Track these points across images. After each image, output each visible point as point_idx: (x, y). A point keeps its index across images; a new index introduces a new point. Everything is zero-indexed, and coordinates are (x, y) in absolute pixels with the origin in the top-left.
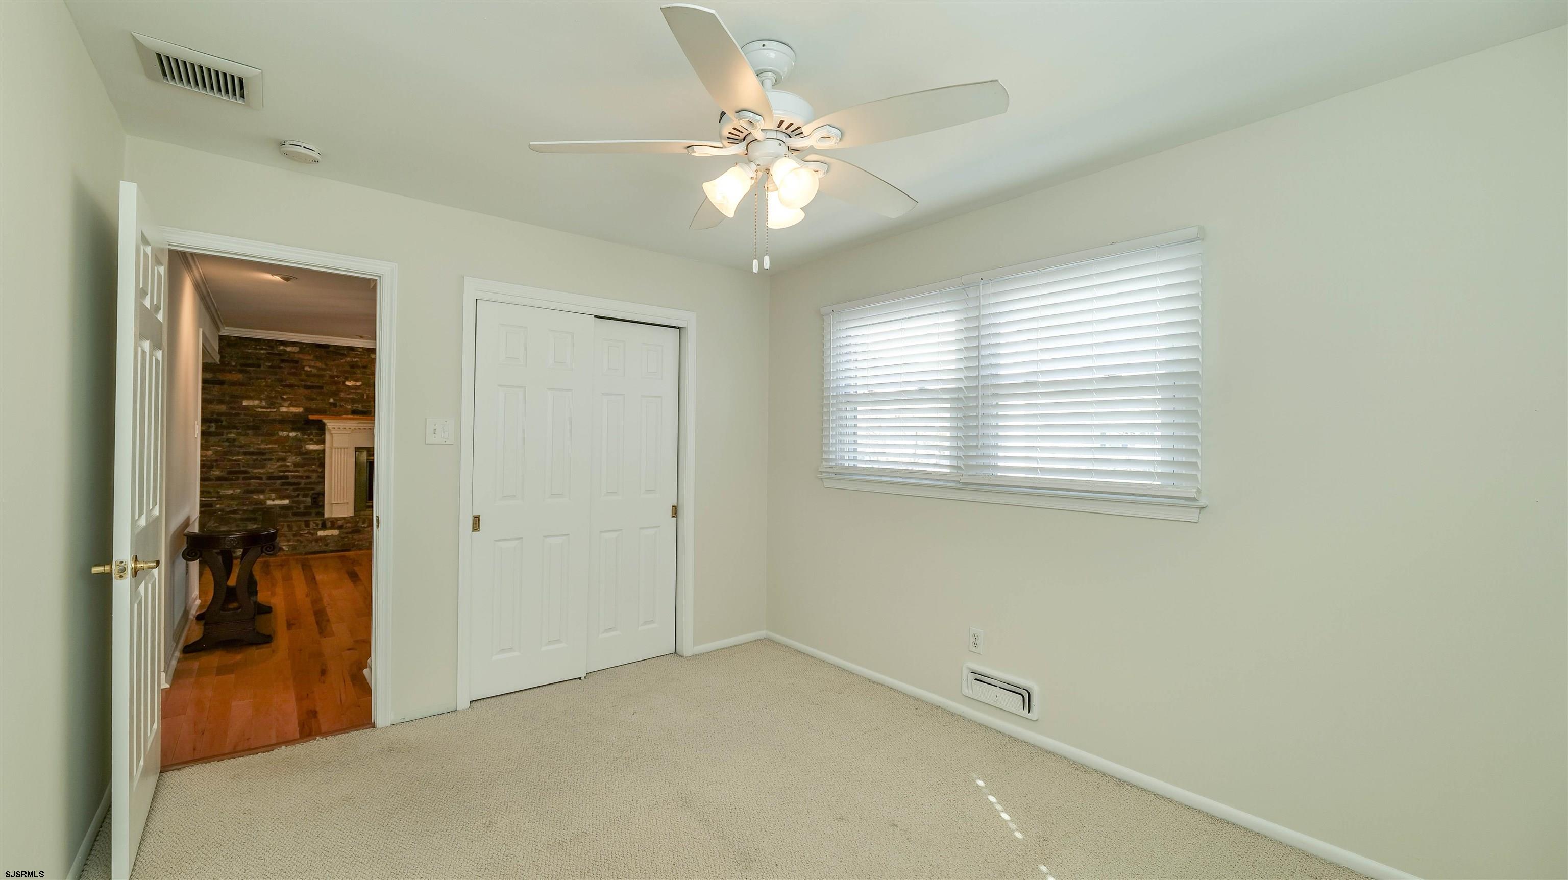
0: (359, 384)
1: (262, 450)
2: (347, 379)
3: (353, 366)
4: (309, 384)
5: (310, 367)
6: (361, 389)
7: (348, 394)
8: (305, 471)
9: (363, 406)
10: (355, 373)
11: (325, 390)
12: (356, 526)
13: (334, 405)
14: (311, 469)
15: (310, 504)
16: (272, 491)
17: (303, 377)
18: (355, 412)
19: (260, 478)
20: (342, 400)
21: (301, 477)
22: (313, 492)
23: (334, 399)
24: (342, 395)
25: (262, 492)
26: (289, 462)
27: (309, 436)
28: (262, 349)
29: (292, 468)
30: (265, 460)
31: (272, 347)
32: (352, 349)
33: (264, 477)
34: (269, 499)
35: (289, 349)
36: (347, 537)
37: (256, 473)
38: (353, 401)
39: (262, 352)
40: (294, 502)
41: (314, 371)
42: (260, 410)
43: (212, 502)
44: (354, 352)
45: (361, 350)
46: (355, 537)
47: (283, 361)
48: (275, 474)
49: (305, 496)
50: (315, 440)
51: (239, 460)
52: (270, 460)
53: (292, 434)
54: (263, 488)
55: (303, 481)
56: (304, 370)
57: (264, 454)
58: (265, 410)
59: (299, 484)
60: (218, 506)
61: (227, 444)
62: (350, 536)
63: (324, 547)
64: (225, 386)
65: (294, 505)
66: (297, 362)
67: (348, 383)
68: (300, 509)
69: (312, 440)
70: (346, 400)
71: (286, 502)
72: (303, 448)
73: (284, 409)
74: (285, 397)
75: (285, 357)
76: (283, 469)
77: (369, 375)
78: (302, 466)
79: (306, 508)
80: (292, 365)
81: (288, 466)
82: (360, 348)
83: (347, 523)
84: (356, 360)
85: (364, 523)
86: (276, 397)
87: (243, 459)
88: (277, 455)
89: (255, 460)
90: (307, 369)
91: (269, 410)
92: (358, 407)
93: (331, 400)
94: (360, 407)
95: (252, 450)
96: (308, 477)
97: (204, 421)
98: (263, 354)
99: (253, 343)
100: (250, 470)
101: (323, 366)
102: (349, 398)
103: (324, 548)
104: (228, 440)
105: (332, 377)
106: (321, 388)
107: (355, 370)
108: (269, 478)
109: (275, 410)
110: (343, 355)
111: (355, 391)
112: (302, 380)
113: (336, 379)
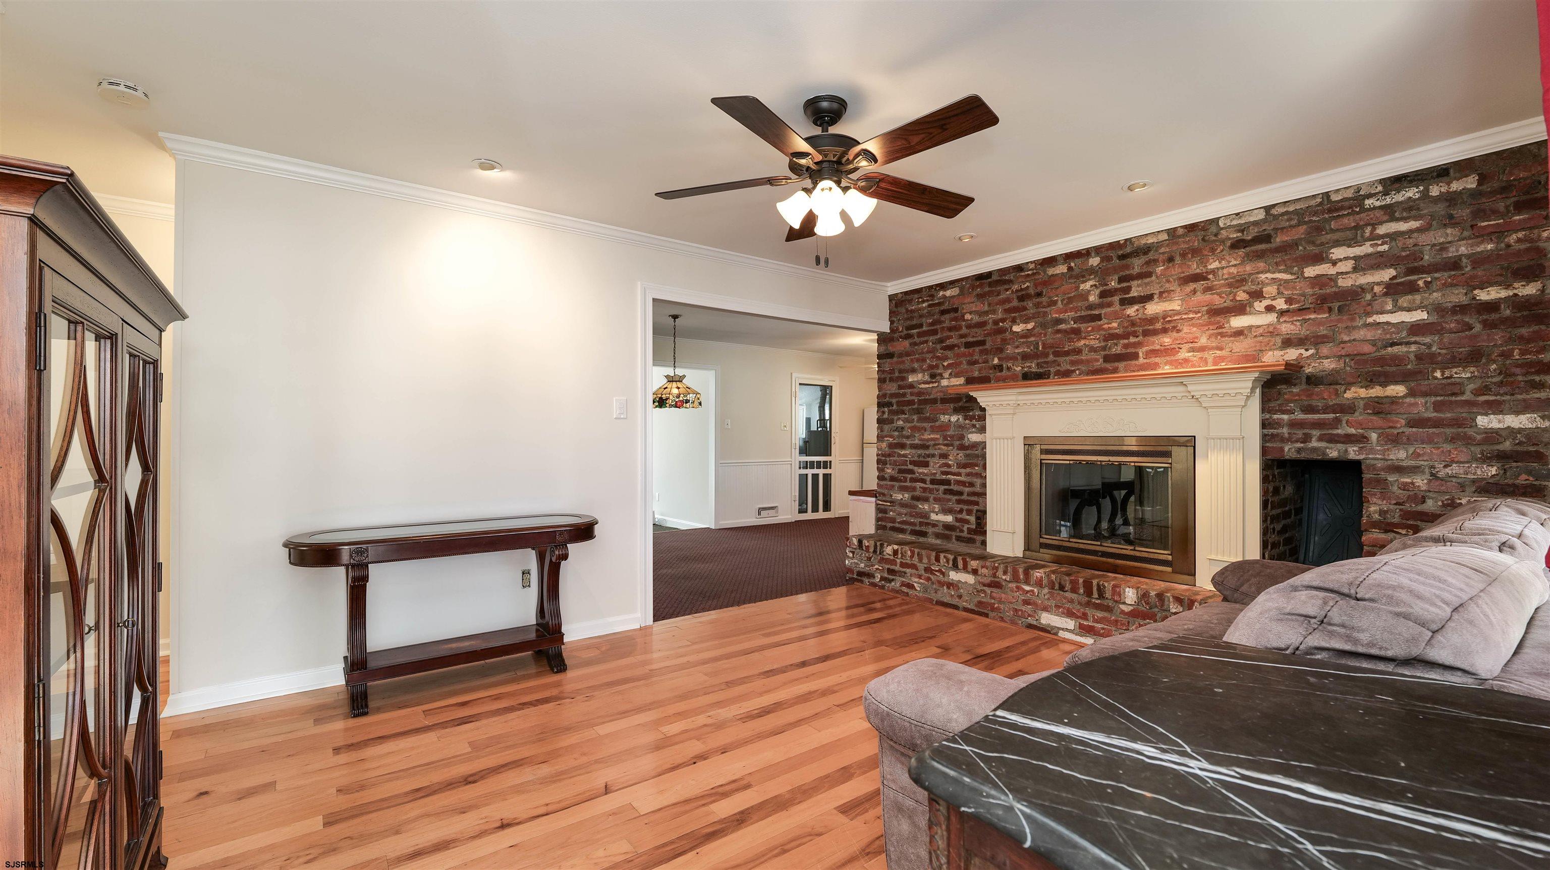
0: (1030, 326)
1: (925, 442)
2: (1014, 321)
3: (1023, 297)
4: (970, 339)
5: (970, 313)
6: (1034, 335)
7: (1017, 347)
8: (968, 475)
9: (1038, 364)
10: (1025, 309)
11: (988, 346)
12: (994, 575)
13: (999, 368)
14: (974, 471)
15: (974, 527)
16: (936, 500)
17: (964, 331)
18: (1027, 376)
19: (924, 481)
20: (1009, 358)
21: (963, 483)
22: (976, 507)
23: (999, 359)
24: (1009, 350)
25: (926, 500)
26: (950, 460)
27: (971, 421)
28: (923, 302)
29: (954, 469)
30: (928, 456)
31: (932, 296)
32: (1019, 268)
33: (928, 479)
34: (934, 512)
35: (948, 293)
36: (985, 592)
37: (921, 473)
38: (1025, 357)
39: (924, 305)
40: (957, 520)
41: (976, 319)
42: (923, 386)
43: (886, 507)
44: (1023, 274)
45: (1032, 266)
46: (994, 595)
47: (943, 312)
48: (938, 477)
49: (969, 512)
50: (977, 426)
51: (905, 456)
52: (933, 456)
53: (954, 418)
54: (927, 494)
55: (967, 490)
56: (964, 320)
57: (927, 447)
58: (927, 386)
59: (961, 493)
60: (891, 513)
61: (896, 433)
62: (988, 590)
63: (957, 600)
64: (895, 359)
65: (958, 524)
66: (956, 310)
67: (1016, 328)
68: (962, 531)
69: (974, 426)
70: (1013, 358)
71: (949, 519)
72: (966, 439)
73: (944, 383)
74: (945, 364)
75: (946, 306)
76: (945, 469)
77: (1044, 307)
78: (965, 466)
79: (970, 531)
80: (952, 315)
81: (949, 466)
82: (1031, 262)
83: (982, 567)
84: (1026, 285)
85: (1005, 573)
86: (937, 366)
87: (909, 454)
88: (939, 449)
89: (919, 456)
90: (968, 317)
91: (931, 385)
92: (1030, 367)
93: (996, 361)
94: (1032, 366)
95: (917, 442)
96: (971, 485)
97: (880, 405)
98: (925, 308)
99: (916, 296)
100: (916, 469)
101: (986, 308)
102: (1018, 353)
103: (955, 601)
104: (897, 429)
105: (996, 323)
106: (983, 343)
107: (1025, 303)
108: (933, 482)
109: (936, 385)
110: (1010, 282)
111: (1025, 340)
112: (962, 336)
113: (1001, 324)
